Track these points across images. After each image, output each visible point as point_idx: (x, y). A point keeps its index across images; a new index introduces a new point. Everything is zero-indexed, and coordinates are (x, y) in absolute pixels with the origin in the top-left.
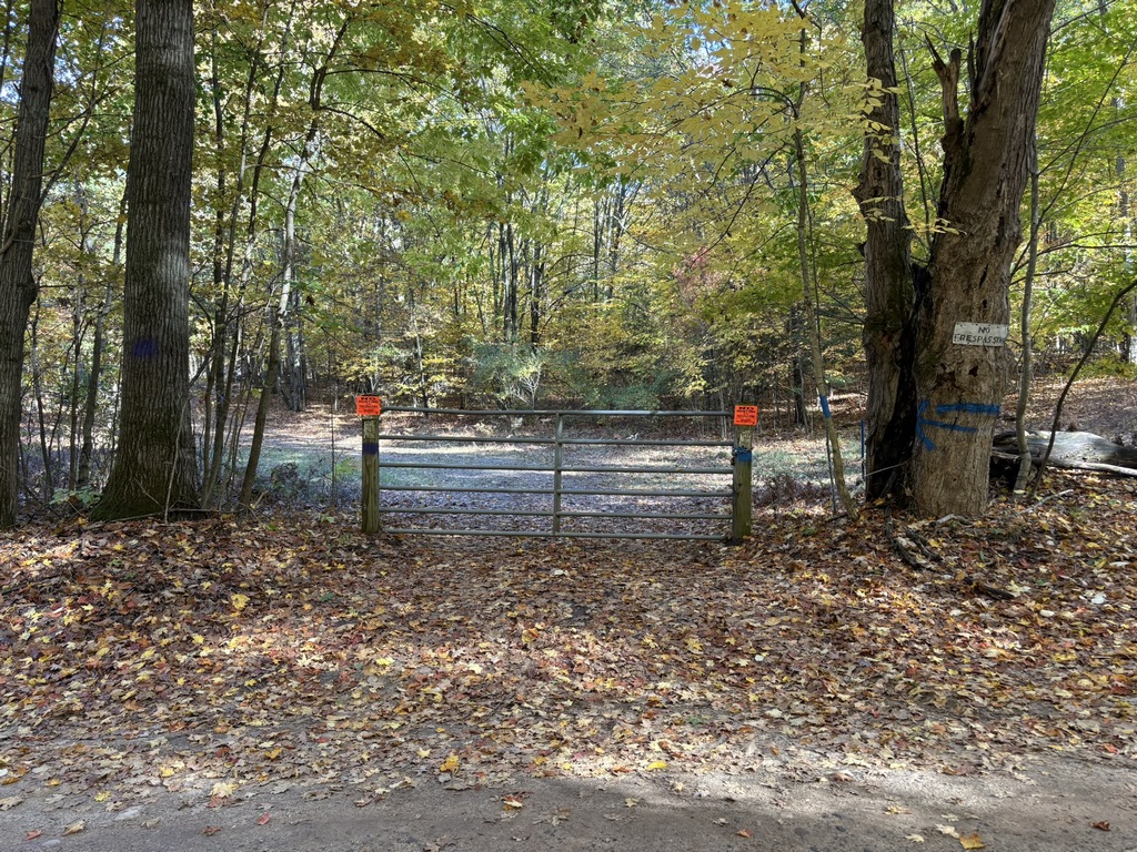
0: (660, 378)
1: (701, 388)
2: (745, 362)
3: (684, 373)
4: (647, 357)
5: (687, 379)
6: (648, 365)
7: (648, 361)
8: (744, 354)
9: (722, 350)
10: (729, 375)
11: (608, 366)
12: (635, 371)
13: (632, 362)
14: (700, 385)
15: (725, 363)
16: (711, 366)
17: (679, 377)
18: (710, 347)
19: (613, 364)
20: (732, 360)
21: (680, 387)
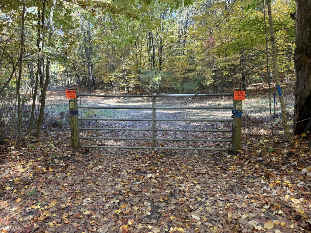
0: (198, 80)
1: (212, 83)
2: (227, 74)
3: (206, 78)
4: (194, 73)
5: (207, 80)
6: (195, 76)
7: (195, 74)
8: (226, 71)
9: (219, 70)
10: (221, 78)
11: (182, 76)
12: (191, 77)
13: (189, 75)
14: (212, 81)
15: (220, 74)
16: (215, 75)
17: (205, 79)
18: (215, 69)
19: (184, 76)
20: (222, 73)
21: (205, 82)
